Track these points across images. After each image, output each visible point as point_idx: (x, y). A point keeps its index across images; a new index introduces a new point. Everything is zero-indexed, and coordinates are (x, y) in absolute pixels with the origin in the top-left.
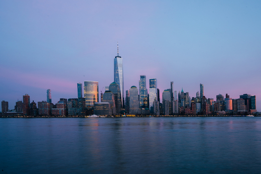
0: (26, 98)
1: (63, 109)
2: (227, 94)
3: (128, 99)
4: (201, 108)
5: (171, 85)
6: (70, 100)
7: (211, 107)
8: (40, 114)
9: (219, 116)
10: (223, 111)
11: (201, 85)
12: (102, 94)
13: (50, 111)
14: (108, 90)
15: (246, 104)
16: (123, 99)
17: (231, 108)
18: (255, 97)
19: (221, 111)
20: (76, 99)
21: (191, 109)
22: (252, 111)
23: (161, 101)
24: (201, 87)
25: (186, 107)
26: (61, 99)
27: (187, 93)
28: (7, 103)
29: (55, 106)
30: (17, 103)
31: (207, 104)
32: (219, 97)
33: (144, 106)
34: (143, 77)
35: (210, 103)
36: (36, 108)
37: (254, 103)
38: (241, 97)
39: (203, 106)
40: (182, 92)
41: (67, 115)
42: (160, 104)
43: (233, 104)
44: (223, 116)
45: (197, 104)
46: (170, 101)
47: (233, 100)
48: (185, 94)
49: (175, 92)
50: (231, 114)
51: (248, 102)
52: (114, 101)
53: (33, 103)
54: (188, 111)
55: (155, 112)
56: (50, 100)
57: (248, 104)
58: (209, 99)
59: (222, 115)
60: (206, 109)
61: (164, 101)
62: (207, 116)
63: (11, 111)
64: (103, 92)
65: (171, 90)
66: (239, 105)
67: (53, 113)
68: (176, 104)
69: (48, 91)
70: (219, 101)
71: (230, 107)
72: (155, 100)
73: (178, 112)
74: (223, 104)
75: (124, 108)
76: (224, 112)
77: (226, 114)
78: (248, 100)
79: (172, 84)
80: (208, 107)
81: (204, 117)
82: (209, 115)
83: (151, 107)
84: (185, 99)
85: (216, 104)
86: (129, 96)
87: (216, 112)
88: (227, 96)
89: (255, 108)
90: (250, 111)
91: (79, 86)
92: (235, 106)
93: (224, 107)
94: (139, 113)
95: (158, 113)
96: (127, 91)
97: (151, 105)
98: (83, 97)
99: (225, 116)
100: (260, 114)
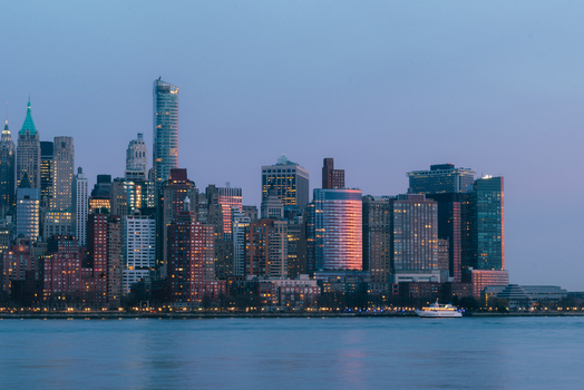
2: (328, 163)
4: (159, 253)
7: (224, 246)
9: (272, 315)
10: (304, 279)
11: (161, 91)
15: (445, 231)
17: (355, 260)
18: (496, 184)
19: (293, 275)
21: (88, 262)
22: (482, 277)
24: (159, 103)
25: (52, 245)
27: (65, 143)
31: (195, 227)
32: (279, 180)
35: (216, 219)
37: (495, 225)
39: (172, 241)
40: (27, 136)
43: (366, 229)
44: (301, 314)
45: (130, 222)
47: (367, 204)
48: (48, 148)
50: (352, 299)
51: (457, 219)
54: (65, 271)
57: (457, 230)
58: (212, 192)
59: (293, 308)
60: (187, 264)
62: (193, 316)
66: (406, 236)
70: (277, 204)
71: (349, 248)
74: (307, 231)
76: (308, 284)
77: (323, 299)
78: (457, 206)
80: (202, 248)
81: (178, 316)
82: (208, 301)
84: (46, 183)
85: (261, 225)
87: (255, 286)
88: (331, 175)
89: (495, 262)
90: (467, 278)
92: (378, 242)
93: (310, 256)
99: (316, 315)
100: (525, 302)
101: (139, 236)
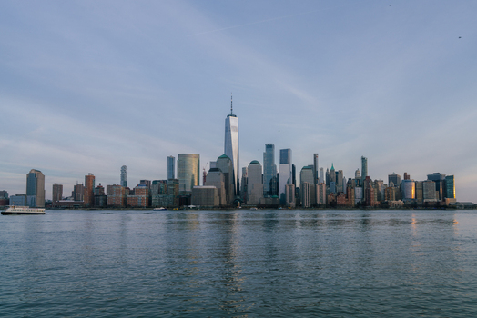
0: (90, 179)
1: (144, 196)
2: (405, 174)
3: (245, 180)
4: (363, 195)
5: (315, 159)
6: (155, 182)
7: (379, 194)
8: (109, 203)
9: (392, 209)
11: (363, 159)
12: (204, 173)
13: (125, 200)
14: (214, 167)
15: (438, 189)
16: (238, 180)
17: (413, 197)
18: (452, 177)
19: (397, 200)
20: (164, 181)
21: (347, 197)
22: (449, 200)
23: (298, 185)
24: (363, 162)
25: (339, 194)
26: (142, 181)
27: (341, 172)
28: (61, 186)
29: (132, 193)
30: (75, 187)
31: (372, 189)
32: (393, 178)
33: (270, 193)
34: (270, 147)
35: (377, 187)
36: (103, 195)
37: (452, 187)
38: (429, 177)
39: (367, 193)
40: (332, 170)
41: (150, 205)
42: (297, 189)
43: (416, 189)
44: (399, 209)
45: (357, 189)
46: (313, 184)
47: (416, 183)
48: (337, 173)
49: (322, 169)
50: (413, 205)
51: (441, 186)
52: (223, 184)
53: (100, 188)
54: (341, 200)
55: (288, 201)
56: (125, 183)
57: (441, 189)
58: (376, 181)
59: (398, 207)
60: (370, 198)
61: (302, 184)
62: (372, 209)
63: (66, 199)
64: (207, 171)
65: (313, 168)
66: (427, 190)
67: (128, 202)
68: (321, 188)
69: (124, 169)
70: (392, 184)
71: (412, 193)
72: (288, 182)
73: (324, 202)
74: (400, 189)
75: (238, 194)
76: (401, 202)
77: (405, 206)
78: (441, 183)
79: (315, 157)
80: (374, 194)
81: (368, 209)
83: (282, 194)
84: (337, 180)
85: (388, 190)
86: (246, 176)
87: (387, 203)
88: (406, 177)
89: (452, 196)
90: (444, 200)
91: (171, 160)
92: (419, 192)
93: (401, 194)
94: (263, 202)
95: (293, 203)
96: (244, 169)
97: (281, 190)
98: (176, 177)
99: (404, 209)
100: (461, 206)
101: (358, 191)
